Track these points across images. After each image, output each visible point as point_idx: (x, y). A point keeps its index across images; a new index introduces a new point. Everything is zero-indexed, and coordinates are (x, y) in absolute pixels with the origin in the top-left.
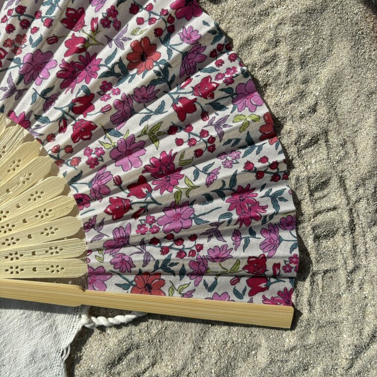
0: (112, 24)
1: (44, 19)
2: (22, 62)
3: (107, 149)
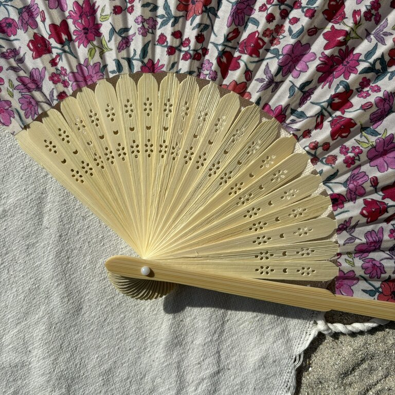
0: (373, 17)
1: (305, 10)
2: (280, 53)
3: (365, 148)
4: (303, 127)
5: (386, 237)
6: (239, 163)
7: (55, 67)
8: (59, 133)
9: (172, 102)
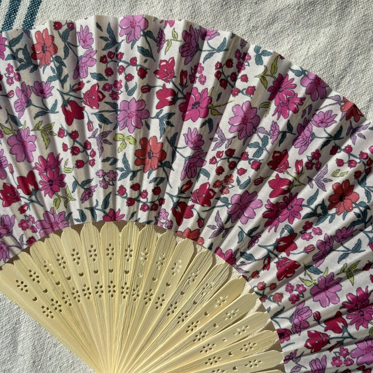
1: (251, 162)
2: (230, 202)
3: (308, 286)
4: (251, 269)
5: (329, 365)
6: (195, 303)
7: (23, 214)
8: (29, 274)
9: (132, 247)
